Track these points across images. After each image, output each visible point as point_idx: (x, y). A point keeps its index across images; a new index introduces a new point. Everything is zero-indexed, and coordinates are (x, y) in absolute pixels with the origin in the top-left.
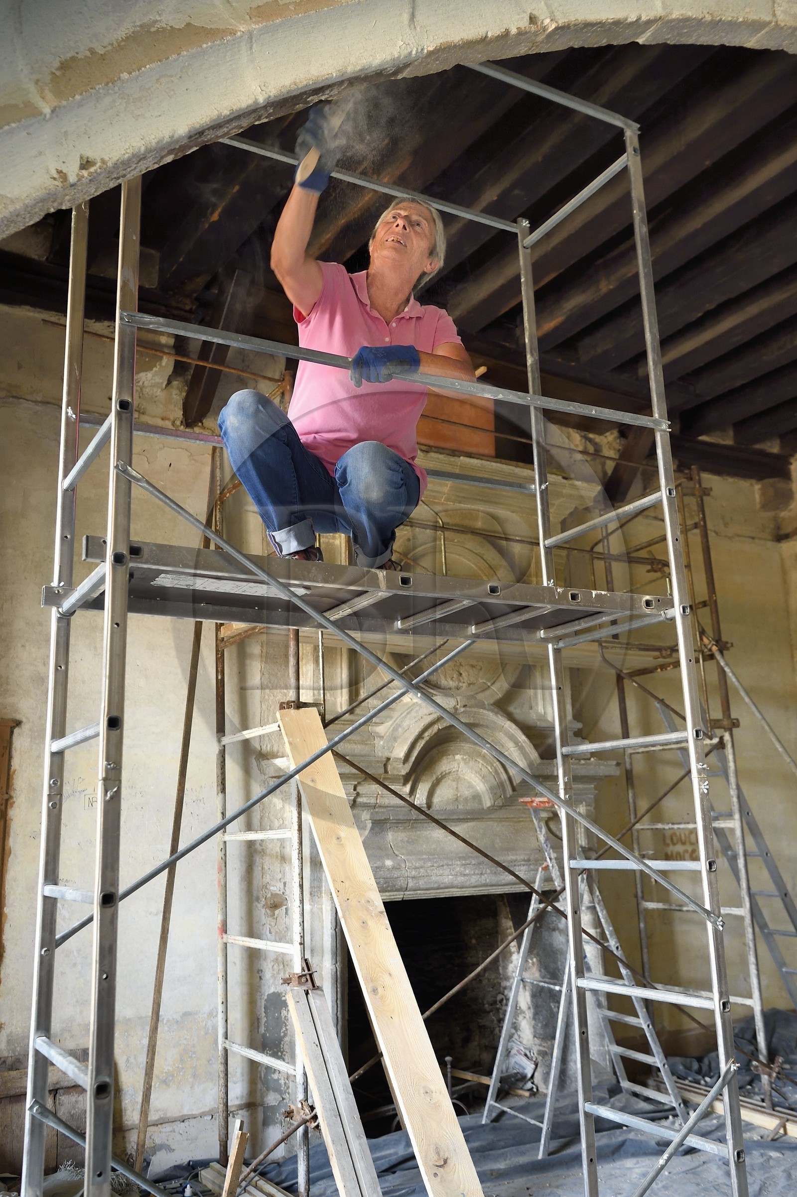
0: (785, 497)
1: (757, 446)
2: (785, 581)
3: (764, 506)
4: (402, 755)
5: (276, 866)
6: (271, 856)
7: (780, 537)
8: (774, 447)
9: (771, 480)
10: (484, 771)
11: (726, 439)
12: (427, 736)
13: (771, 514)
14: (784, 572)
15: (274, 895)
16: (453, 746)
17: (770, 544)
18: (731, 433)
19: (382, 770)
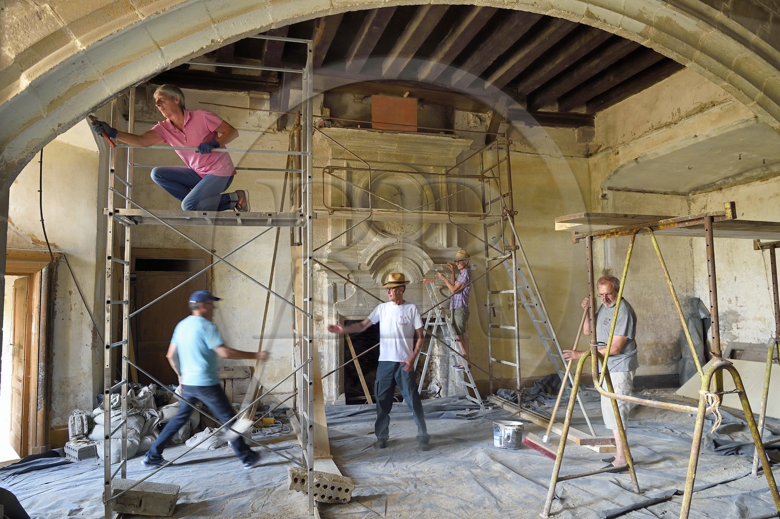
0: (591, 135)
1: (573, 111)
2: (590, 177)
3: (579, 141)
4: (367, 262)
5: (319, 306)
6: (317, 301)
7: (588, 155)
8: (583, 111)
9: (582, 128)
10: (410, 268)
11: (554, 109)
12: (379, 254)
13: (584, 144)
14: (590, 173)
15: (319, 316)
16: (394, 259)
17: (582, 159)
18: (557, 106)
19: (357, 268)
